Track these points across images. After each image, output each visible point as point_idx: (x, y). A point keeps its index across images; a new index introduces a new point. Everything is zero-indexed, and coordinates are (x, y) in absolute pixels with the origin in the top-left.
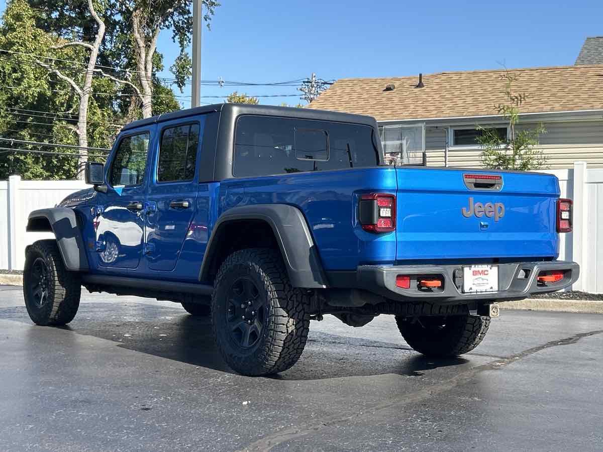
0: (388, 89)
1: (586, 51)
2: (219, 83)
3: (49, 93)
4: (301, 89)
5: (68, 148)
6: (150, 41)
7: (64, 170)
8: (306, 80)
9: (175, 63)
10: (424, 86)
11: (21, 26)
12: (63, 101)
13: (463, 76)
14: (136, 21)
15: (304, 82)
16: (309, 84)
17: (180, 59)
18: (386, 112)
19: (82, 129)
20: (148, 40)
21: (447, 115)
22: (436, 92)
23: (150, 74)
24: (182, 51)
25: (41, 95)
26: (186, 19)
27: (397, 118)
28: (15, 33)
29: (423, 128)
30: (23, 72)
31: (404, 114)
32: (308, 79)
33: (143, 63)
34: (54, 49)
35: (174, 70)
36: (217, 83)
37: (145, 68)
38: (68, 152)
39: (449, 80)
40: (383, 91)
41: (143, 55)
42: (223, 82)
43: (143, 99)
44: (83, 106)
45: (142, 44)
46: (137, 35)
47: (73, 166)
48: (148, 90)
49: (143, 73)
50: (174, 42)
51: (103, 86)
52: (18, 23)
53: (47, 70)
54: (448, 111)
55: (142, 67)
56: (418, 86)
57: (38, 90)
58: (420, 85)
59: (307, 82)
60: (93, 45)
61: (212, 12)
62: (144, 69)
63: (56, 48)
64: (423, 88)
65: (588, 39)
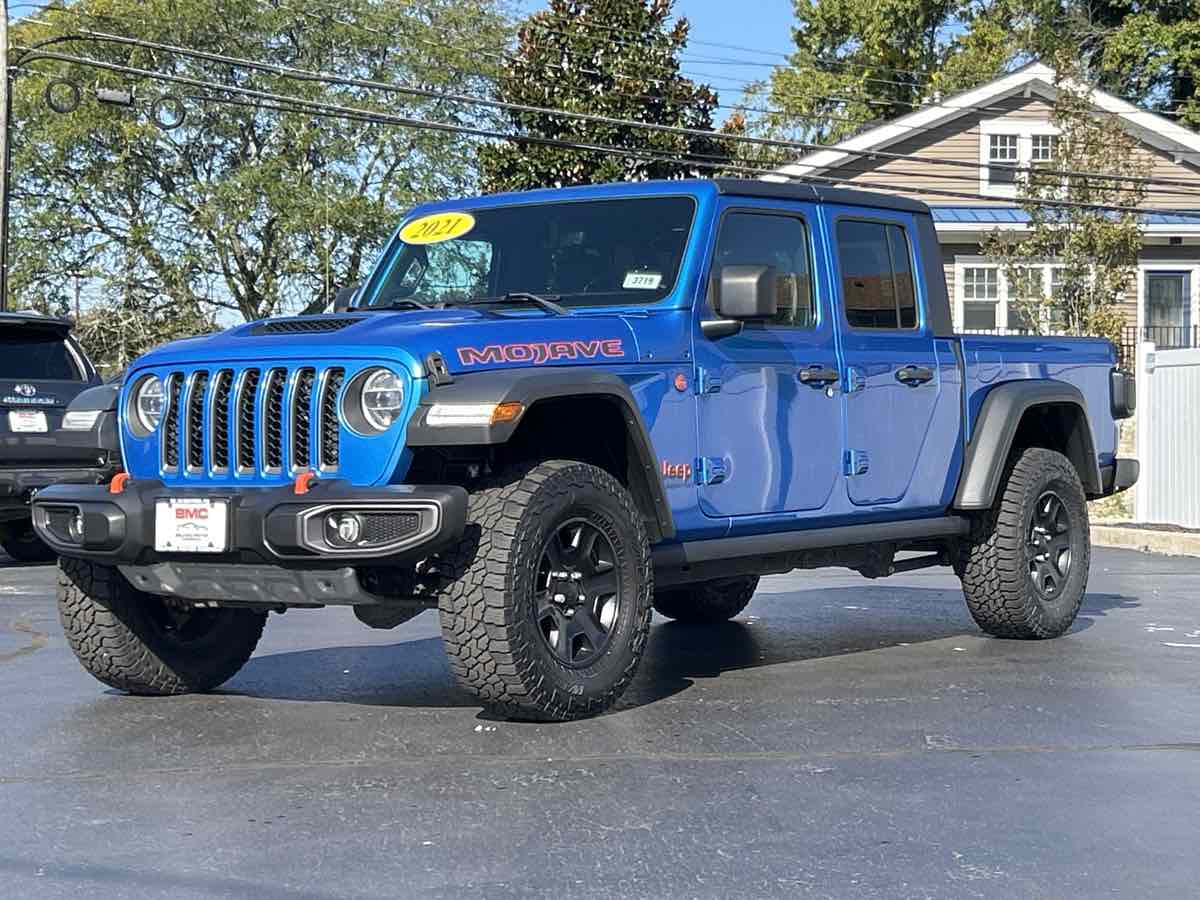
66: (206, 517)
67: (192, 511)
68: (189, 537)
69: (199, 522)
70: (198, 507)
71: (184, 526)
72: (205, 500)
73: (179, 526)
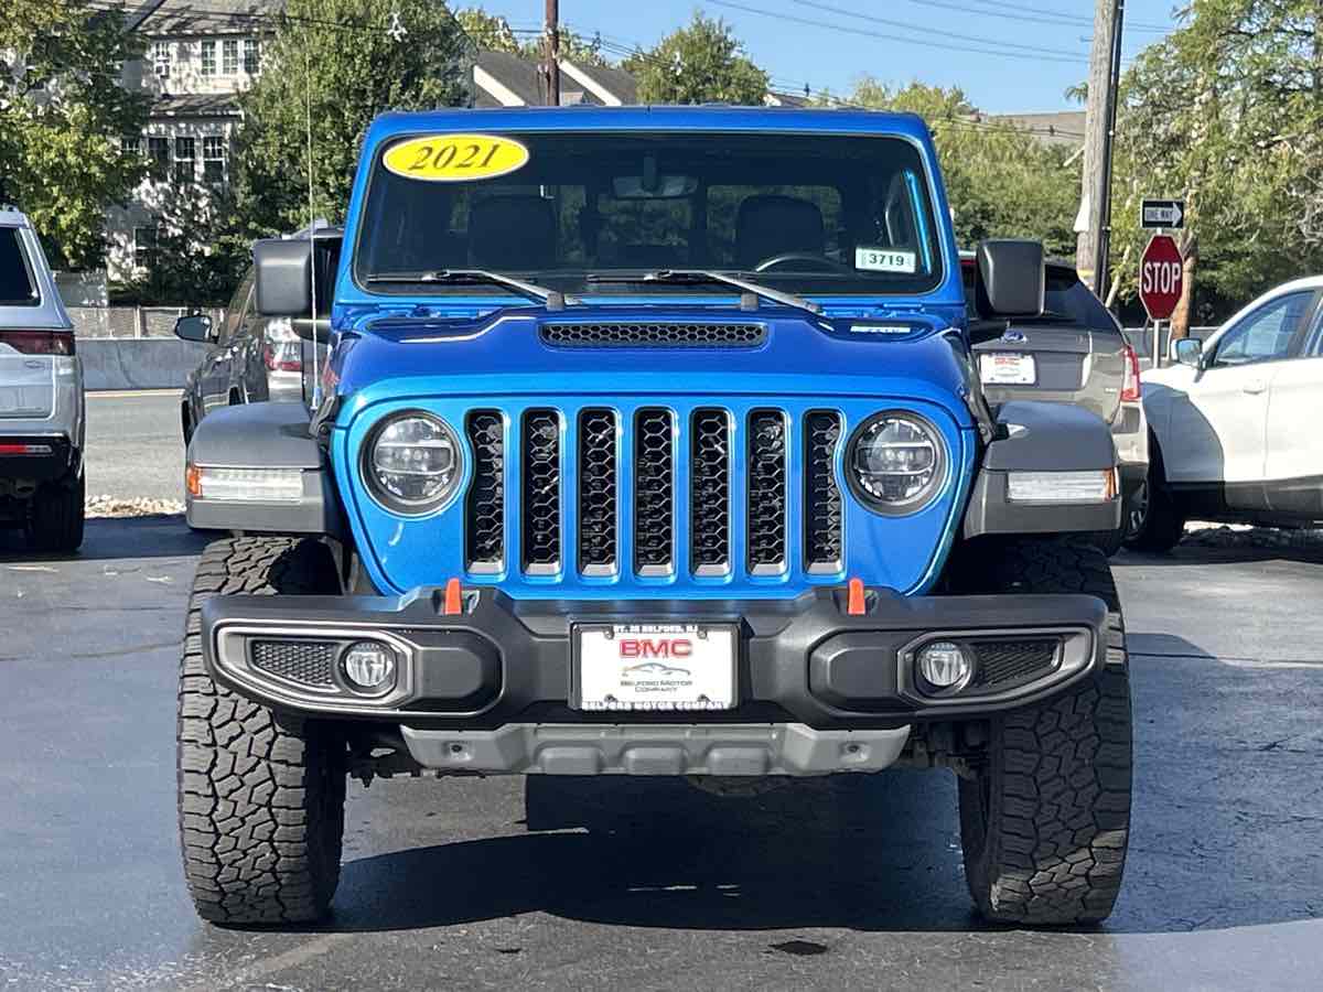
66: (687, 654)
67: (656, 644)
68: (650, 686)
69: (672, 661)
70: (672, 638)
71: (636, 668)
72: (689, 628)
73: (626, 669)
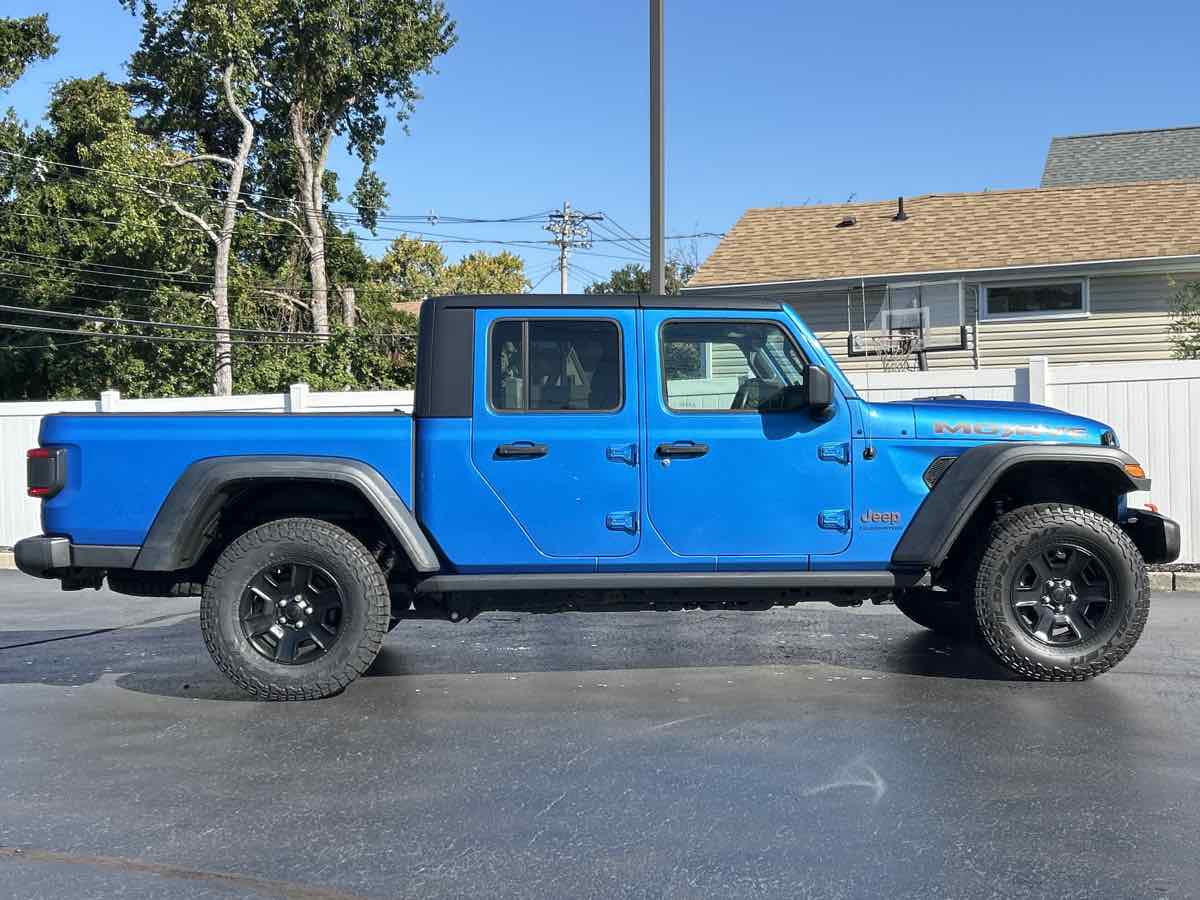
0: (847, 223)
1: (1055, 160)
2: (429, 219)
3: (160, 239)
4: (548, 228)
5: (190, 330)
6: (319, 153)
7: (185, 367)
8: (554, 213)
9: (355, 189)
10: (907, 218)
11: (115, 129)
12: (184, 253)
13: (969, 199)
14: (297, 119)
15: (551, 216)
16: (558, 219)
17: (362, 182)
18: (865, 262)
19: (220, 300)
20: (316, 152)
21: (978, 265)
22: (936, 227)
23: (319, 207)
24: (365, 169)
25: (150, 243)
26: (371, 119)
27: (887, 270)
28: (105, 141)
29: (960, 286)
30: (120, 207)
31: (897, 265)
32: (557, 211)
33: (310, 189)
34: (169, 168)
35: (355, 201)
36: (426, 220)
37: (313, 196)
38: (192, 338)
39: (947, 208)
40: (839, 226)
41: (310, 176)
42: (435, 218)
43: (311, 249)
44: (221, 260)
45: (307, 158)
46: (299, 142)
47: (199, 361)
48: (318, 232)
49: (310, 204)
50: (350, 153)
51: (246, 228)
52: (109, 125)
53: (157, 202)
54: (976, 259)
55: (309, 195)
56: (896, 219)
57: (143, 235)
58: (900, 217)
59: (557, 216)
60: (233, 160)
61: (411, 108)
62: (311, 198)
63: (172, 165)
64: (907, 222)
65: (1056, 140)
